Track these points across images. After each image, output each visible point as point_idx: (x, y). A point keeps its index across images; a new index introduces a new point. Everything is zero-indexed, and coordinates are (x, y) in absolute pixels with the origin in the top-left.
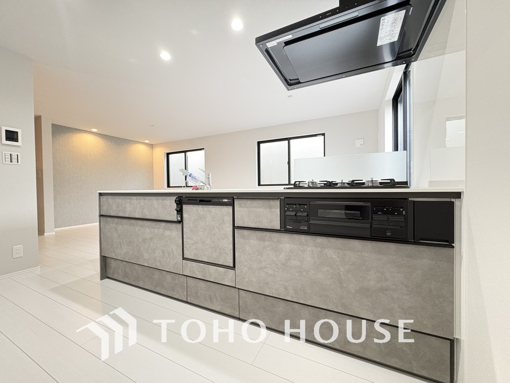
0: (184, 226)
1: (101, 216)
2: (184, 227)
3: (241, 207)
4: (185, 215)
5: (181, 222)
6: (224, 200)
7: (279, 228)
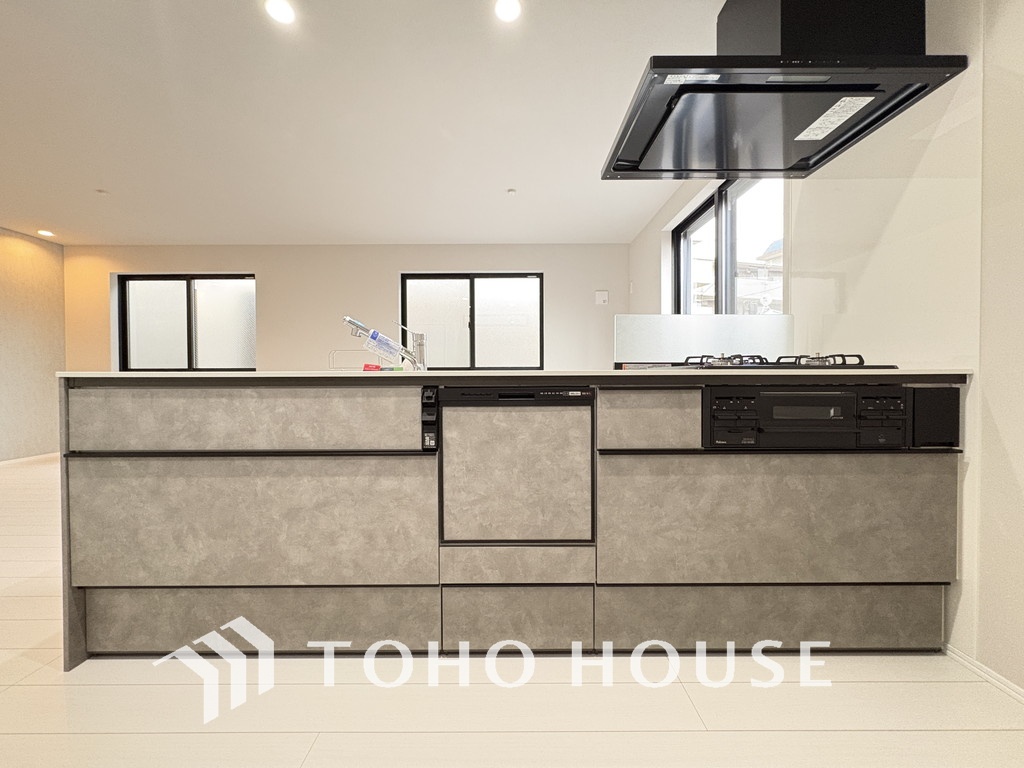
0: (445, 459)
1: (70, 455)
2: (445, 464)
3: (613, 406)
4: (449, 434)
5: (436, 451)
6: (571, 393)
7: (698, 445)
